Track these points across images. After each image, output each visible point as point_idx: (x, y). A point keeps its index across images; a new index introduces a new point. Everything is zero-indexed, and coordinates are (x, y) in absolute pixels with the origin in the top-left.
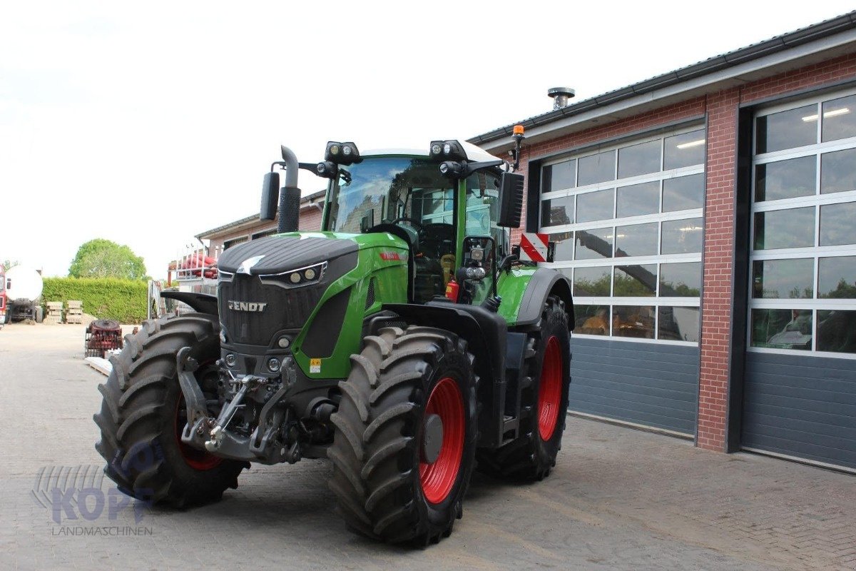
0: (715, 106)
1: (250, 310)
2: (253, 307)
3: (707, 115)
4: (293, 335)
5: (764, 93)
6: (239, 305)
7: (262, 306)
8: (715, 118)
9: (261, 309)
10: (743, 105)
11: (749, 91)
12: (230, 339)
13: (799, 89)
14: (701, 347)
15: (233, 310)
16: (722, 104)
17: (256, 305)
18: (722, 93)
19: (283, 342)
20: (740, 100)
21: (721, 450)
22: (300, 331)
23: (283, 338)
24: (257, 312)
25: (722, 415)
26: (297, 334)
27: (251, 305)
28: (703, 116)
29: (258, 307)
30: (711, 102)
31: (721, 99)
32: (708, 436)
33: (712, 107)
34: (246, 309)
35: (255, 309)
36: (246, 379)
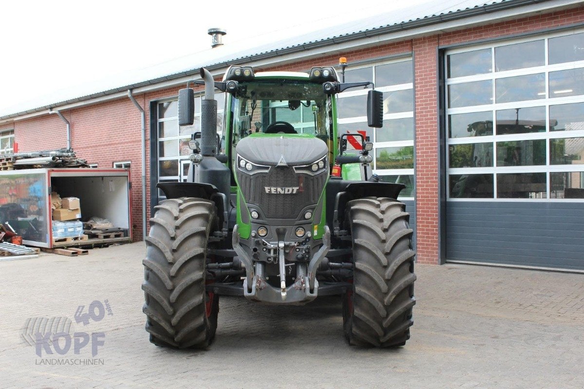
0: (420, 47)
1: (286, 192)
2: (289, 190)
3: (413, 52)
4: (313, 209)
5: (457, 40)
6: (276, 190)
7: (295, 189)
8: (419, 54)
9: (294, 192)
10: (440, 47)
11: (445, 38)
12: (262, 215)
13: (483, 39)
14: (416, 200)
15: (270, 194)
16: (424, 46)
17: (291, 189)
18: (424, 38)
19: (308, 215)
20: (439, 44)
21: (435, 263)
22: (316, 206)
23: (307, 212)
24: (292, 194)
25: (435, 242)
26: (314, 208)
27: (287, 189)
28: (410, 52)
29: (293, 190)
30: (416, 44)
31: (424, 42)
32: (426, 256)
33: (418, 47)
34: (282, 192)
35: (290, 192)
36: (282, 245)
